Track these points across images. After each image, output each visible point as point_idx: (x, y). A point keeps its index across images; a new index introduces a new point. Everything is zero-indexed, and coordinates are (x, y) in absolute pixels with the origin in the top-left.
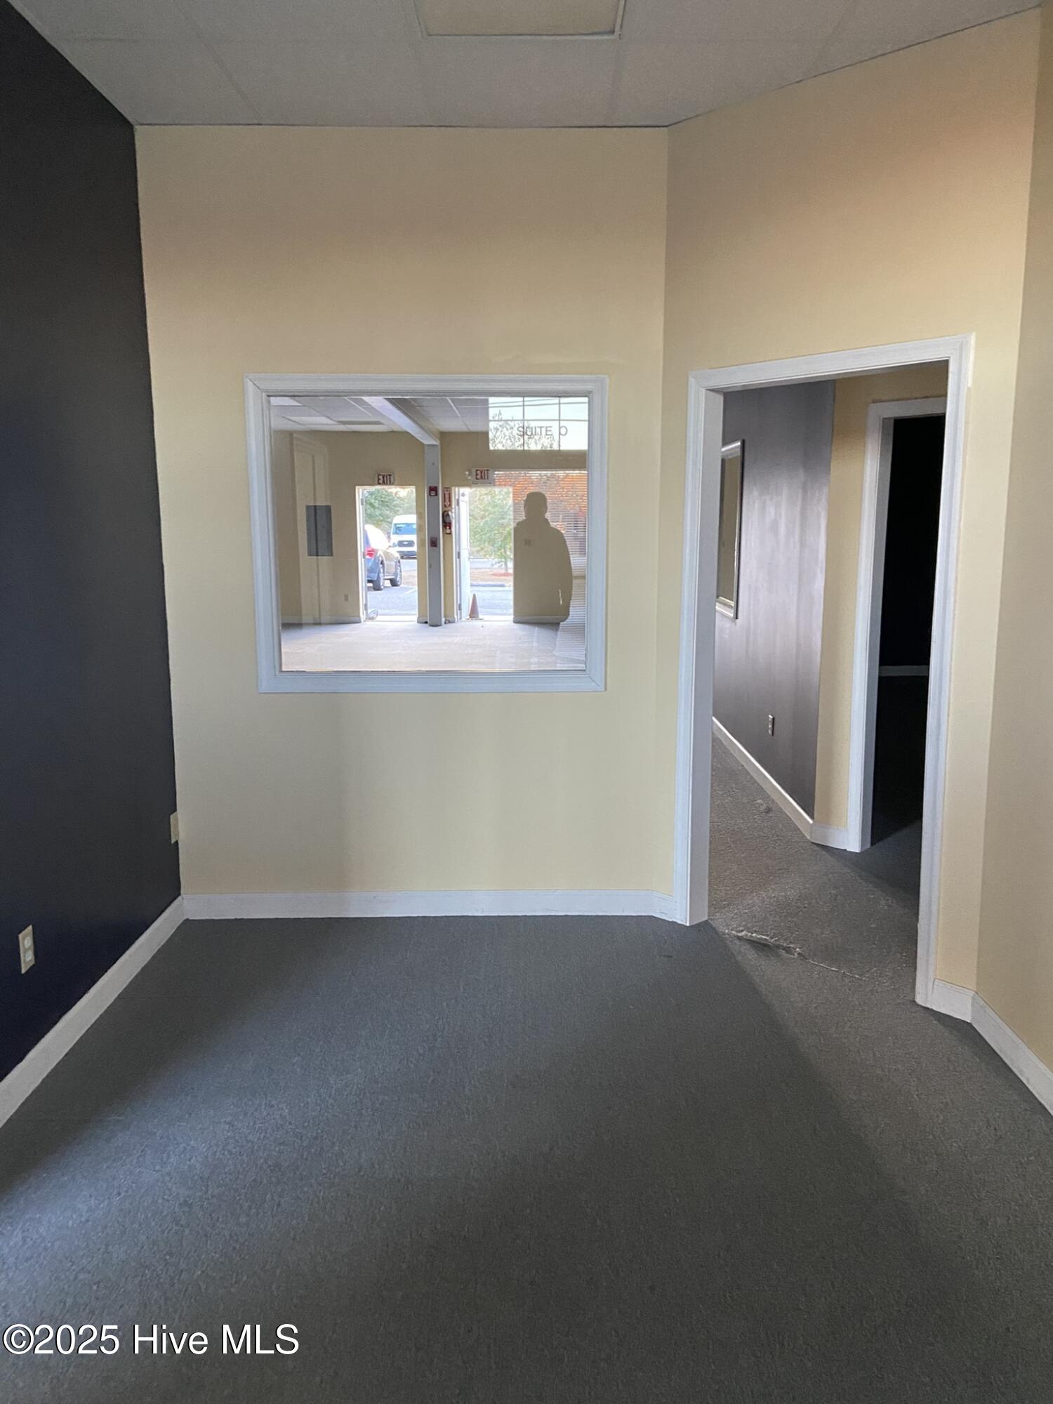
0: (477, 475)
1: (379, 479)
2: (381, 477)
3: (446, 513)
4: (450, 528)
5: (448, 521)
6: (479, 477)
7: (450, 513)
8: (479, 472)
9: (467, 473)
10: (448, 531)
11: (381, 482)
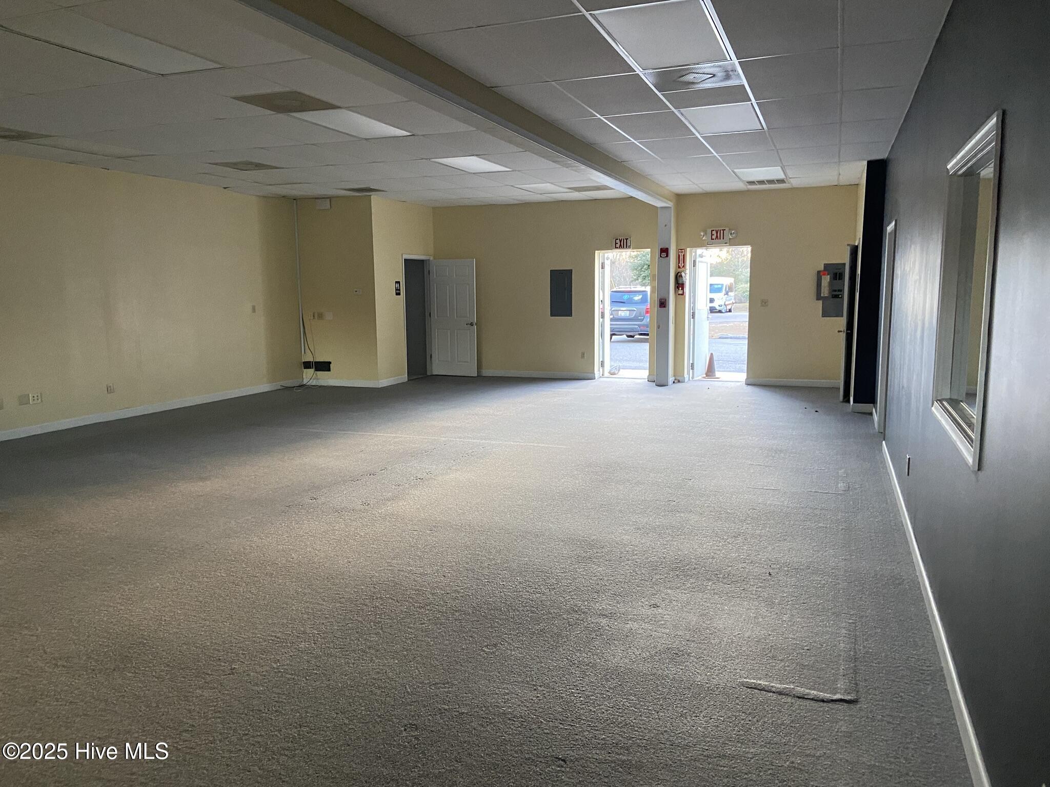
0: (712, 235)
1: (616, 243)
2: (618, 241)
3: (679, 274)
4: (683, 289)
5: (680, 282)
6: (714, 237)
7: (683, 274)
8: (714, 232)
9: (702, 234)
10: (680, 292)
11: (618, 245)
